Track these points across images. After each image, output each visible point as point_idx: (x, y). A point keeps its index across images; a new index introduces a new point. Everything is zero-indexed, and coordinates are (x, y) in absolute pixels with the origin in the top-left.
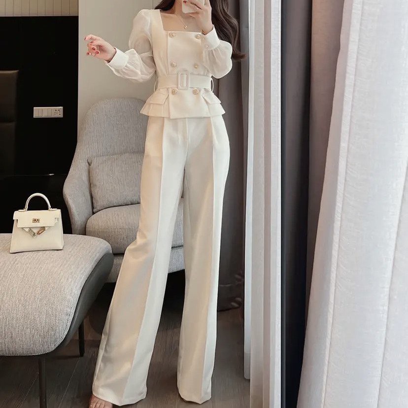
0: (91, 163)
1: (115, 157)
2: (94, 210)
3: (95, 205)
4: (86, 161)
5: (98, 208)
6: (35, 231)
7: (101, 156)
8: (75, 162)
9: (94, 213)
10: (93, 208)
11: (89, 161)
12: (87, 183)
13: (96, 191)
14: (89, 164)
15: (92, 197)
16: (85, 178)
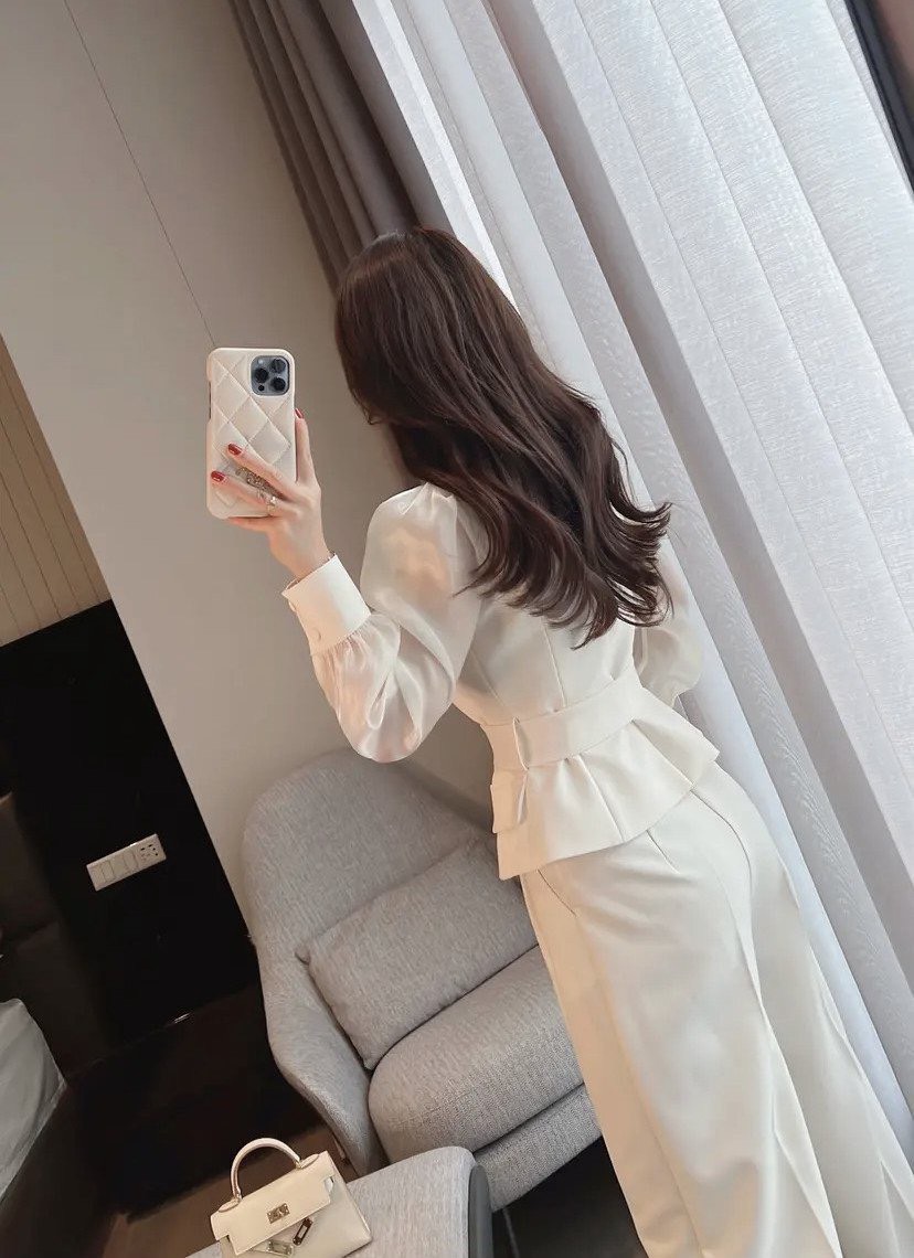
0: (310, 958)
1: (357, 916)
2: (368, 1065)
3: (364, 1052)
4: (296, 959)
5: (376, 1054)
6: (288, 1239)
7: (324, 932)
8: (265, 971)
9: (370, 1073)
10: (360, 1060)
11: (303, 956)
12: (320, 1009)
13: (352, 1020)
14: (306, 962)
15: (347, 1037)
16: (309, 1000)
